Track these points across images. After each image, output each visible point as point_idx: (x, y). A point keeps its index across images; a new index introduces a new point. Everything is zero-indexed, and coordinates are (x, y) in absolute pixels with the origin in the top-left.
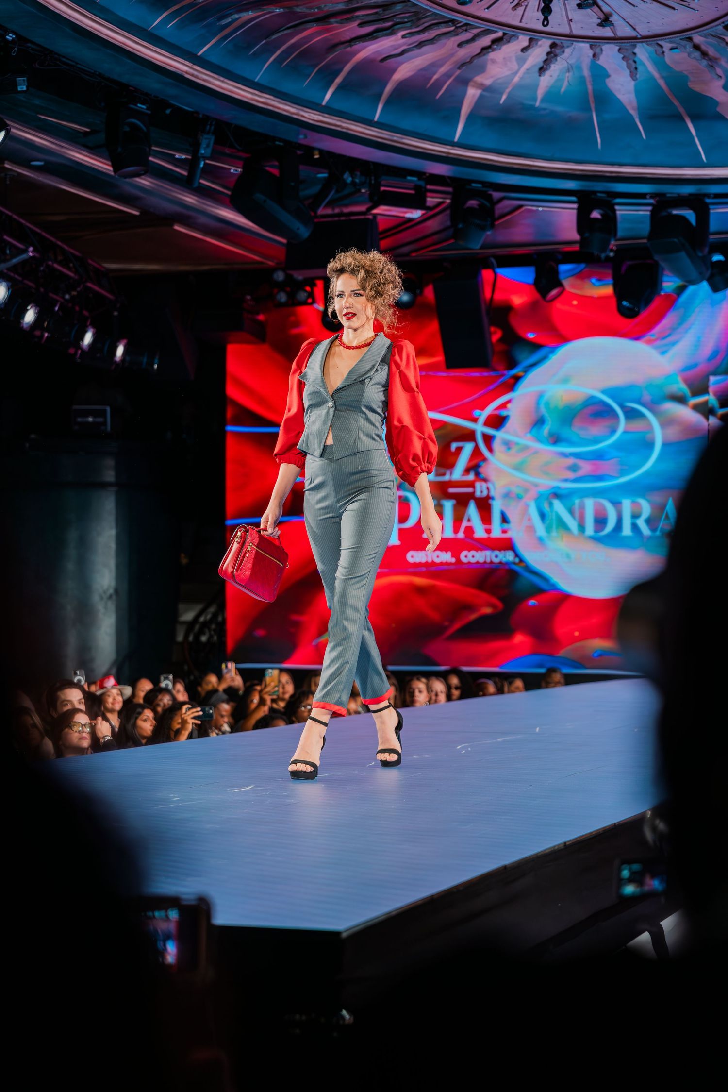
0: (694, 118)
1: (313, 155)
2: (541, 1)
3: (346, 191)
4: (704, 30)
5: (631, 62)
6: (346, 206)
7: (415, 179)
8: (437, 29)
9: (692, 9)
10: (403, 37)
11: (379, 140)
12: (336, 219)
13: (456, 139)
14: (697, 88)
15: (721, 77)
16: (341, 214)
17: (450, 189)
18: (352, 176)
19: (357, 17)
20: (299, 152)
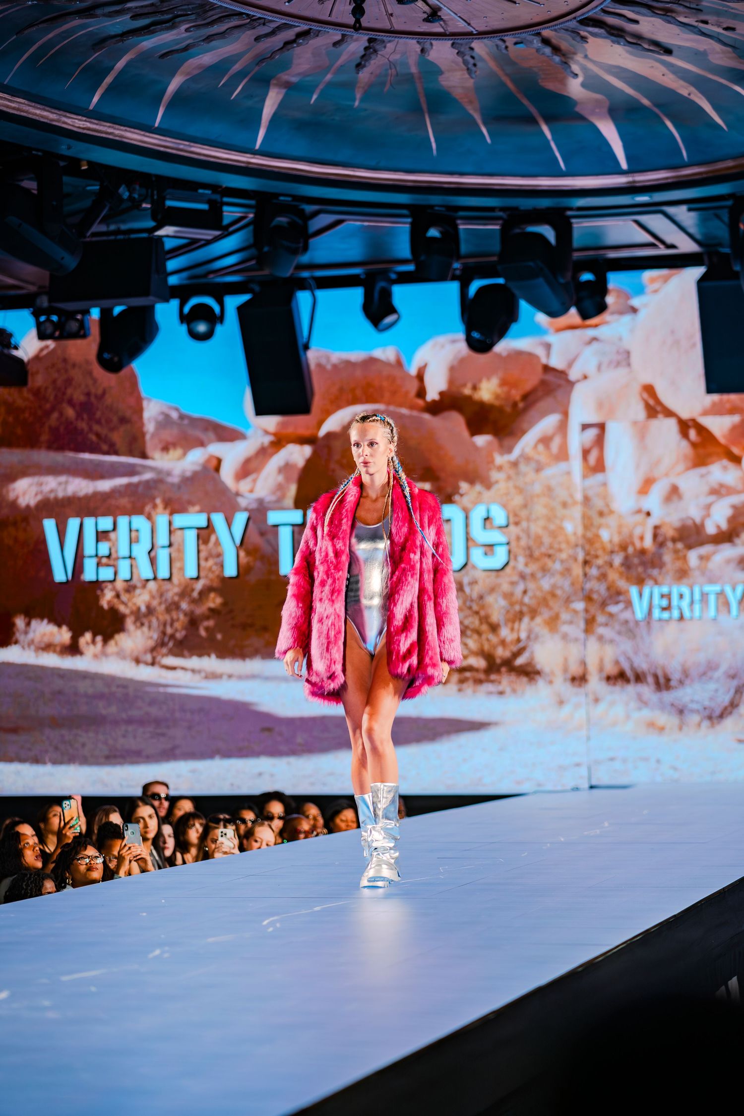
0: (548, 120)
1: (80, 166)
2: (352, 1)
3: (124, 206)
4: (556, 25)
5: (468, 58)
6: (124, 222)
7: (208, 192)
8: (228, 22)
9: (537, 3)
10: (187, 30)
11: (162, 149)
12: (112, 238)
13: (257, 146)
14: (551, 86)
15: (576, 75)
16: (118, 232)
17: (252, 202)
18: (129, 191)
19: (129, 9)
20: (62, 164)
